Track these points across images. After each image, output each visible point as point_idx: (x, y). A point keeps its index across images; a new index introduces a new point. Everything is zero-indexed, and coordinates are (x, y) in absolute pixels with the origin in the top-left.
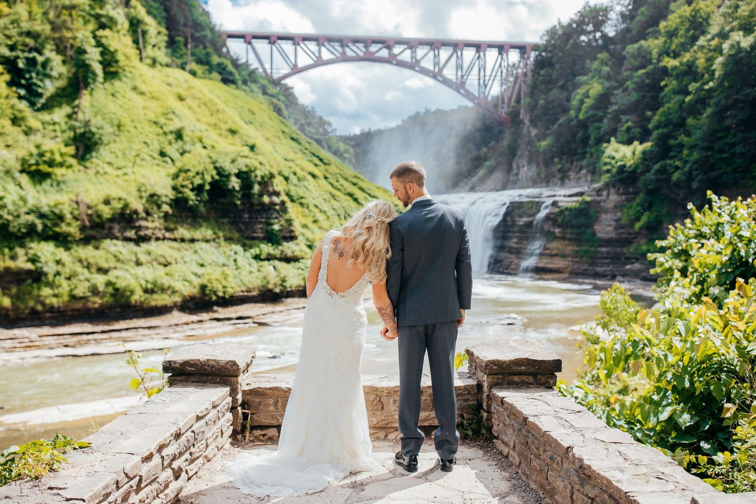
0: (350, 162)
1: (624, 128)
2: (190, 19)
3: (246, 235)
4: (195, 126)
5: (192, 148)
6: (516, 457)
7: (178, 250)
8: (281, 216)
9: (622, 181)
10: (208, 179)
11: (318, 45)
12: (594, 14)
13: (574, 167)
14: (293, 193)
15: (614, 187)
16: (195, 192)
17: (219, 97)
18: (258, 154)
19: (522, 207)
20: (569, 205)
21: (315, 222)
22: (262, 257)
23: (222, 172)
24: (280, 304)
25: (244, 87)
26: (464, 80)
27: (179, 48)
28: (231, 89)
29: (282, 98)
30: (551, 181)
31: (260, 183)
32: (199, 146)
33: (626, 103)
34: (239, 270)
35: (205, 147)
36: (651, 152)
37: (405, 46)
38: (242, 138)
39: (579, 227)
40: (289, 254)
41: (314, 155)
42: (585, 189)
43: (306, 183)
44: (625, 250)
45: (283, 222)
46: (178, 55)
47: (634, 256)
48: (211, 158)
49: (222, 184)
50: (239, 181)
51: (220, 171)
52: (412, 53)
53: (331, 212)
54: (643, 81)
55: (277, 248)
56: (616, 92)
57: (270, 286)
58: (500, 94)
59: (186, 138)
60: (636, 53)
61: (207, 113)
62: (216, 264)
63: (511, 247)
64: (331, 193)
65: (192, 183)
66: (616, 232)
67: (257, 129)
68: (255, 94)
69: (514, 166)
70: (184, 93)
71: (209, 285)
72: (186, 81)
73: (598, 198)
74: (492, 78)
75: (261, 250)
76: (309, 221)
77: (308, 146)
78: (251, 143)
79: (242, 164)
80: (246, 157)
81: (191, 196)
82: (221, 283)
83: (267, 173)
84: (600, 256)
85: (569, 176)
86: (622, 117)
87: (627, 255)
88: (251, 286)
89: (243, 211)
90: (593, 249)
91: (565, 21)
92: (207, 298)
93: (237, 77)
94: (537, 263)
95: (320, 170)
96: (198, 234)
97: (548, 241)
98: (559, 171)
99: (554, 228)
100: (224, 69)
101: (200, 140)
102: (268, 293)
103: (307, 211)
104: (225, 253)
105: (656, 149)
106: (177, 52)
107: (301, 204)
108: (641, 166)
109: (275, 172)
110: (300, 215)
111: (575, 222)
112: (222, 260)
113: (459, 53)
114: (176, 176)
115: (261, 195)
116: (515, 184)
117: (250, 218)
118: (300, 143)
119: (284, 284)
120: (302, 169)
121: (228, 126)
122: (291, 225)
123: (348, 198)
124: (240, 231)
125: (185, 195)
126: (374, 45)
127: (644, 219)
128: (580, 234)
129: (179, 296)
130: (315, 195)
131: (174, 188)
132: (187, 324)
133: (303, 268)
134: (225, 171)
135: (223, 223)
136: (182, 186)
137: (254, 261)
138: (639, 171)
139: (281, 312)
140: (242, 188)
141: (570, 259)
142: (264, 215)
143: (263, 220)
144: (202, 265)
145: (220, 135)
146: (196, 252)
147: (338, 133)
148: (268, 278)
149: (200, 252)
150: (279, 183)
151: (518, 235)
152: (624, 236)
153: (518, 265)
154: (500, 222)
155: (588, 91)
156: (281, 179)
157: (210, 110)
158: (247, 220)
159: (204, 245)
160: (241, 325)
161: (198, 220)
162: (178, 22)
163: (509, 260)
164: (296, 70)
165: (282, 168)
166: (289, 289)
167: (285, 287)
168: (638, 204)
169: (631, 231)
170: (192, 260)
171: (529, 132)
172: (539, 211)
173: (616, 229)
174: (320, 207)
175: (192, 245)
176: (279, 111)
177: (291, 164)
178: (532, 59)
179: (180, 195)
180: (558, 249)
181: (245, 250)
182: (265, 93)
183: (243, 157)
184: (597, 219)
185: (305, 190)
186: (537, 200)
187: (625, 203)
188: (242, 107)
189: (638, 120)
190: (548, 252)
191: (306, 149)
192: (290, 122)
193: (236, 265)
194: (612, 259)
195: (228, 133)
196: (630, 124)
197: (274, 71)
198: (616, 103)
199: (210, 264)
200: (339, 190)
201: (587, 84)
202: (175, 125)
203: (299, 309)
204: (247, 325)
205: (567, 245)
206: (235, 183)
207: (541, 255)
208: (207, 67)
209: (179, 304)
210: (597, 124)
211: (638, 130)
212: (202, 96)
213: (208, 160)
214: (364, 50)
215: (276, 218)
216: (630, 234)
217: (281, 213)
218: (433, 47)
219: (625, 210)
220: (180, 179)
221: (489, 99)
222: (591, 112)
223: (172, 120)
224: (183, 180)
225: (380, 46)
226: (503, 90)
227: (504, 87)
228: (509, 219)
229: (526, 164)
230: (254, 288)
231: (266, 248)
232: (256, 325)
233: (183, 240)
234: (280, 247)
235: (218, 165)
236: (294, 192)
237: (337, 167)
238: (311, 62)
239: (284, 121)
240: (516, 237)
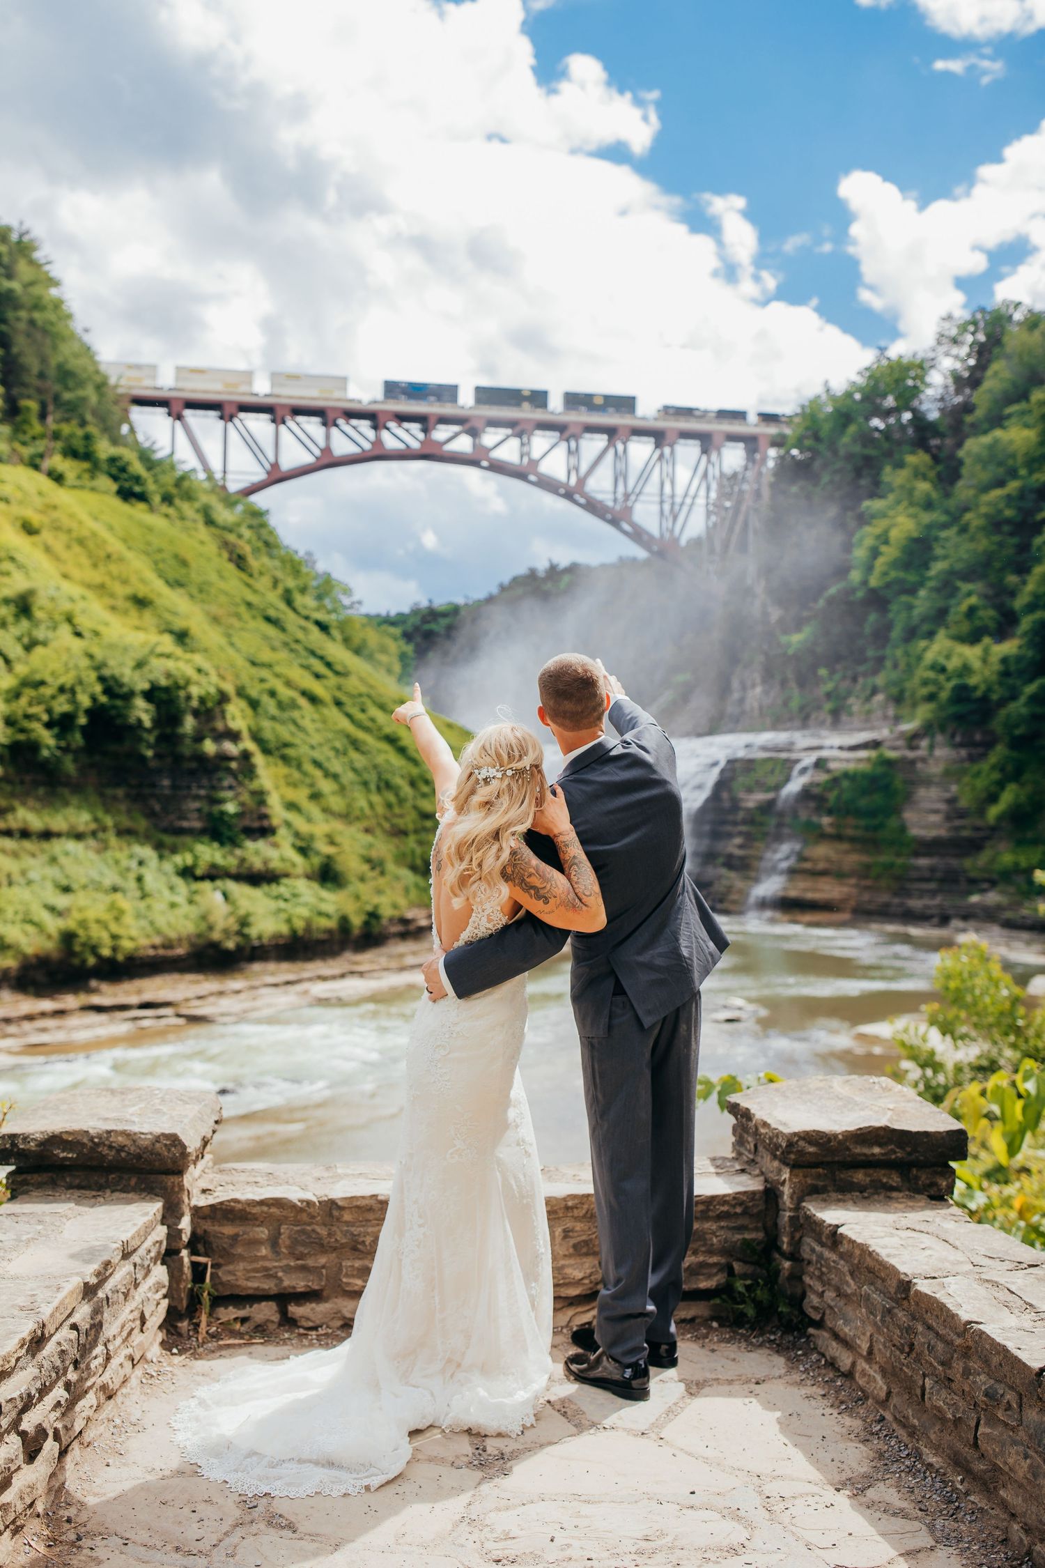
0: (389, 671)
1: (964, 607)
2: (53, 362)
3: (165, 824)
4: (58, 589)
5: (50, 634)
6: (878, 1378)
7: (15, 855)
8: (240, 784)
9: (959, 718)
10: (85, 701)
11: (325, 424)
12: (896, 376)
13: (858, 687)
14: (268, 735)
15: (942, 729)
16: (56, 730)
17: (111, 528)
18: (192, 651)
19: (754, 770)
20: (851, 767)
21: (315, 796)
22: (199, 872)
23: (117, 690)
24: (237, 975)
25: (165, 509)
26: (629, 504)
27: (26, 422)
28: (138, 511)
29: (247, 533)
30: (813, 716)
31: (196, 713)
32: (65, 631)
33: (965, 556)
34: (148, 901)
35: (78, 634)
36: (1019, 659)
37: (509, 431)
38: (160, 617)
39: (872, 813)
40: (258, 864)
41: (313, 653)
42: (883, 733)
43: (296, 714)
44: (967, 863)
45: (246, 797)
46: (27, 438)
47: (986, 876)
48: (91, 657)
49: (113, 712)
50: (150, 707)
51: (111, 686)
52: (522, 444)
53: (347, 777)
54: (1000, 511)
55: (232, 853)
56: (944, 534)
57: (216, 936)
58: (704, 535)
59: (39, 614)
60: (985, 453)
61: (85, 561)
62: (98, 886)
63: (730, 856)
64: (348, 736)
65: (49, 711)
66: (948, 825)
67: (192, 597)
68: (189, 524)
69: (735, 684)
70: (36, 519)
71: (81, 932)
72: (40, 493)
73: (911, 755)
74: (688, 501)
75: (196, 858)
76: (301, 795)
77: (300, 635)
78: (179, 624)
79: (159, 671)
80: (168, 656)
81: (47, 738)
82: (106, 927)
83: (212, 690)
84: (914, 874)
85: (850, 706)
86: (959, 584)
87: (973, 874)
88: (173, 935)
89: (159, 771)
90: (900, 861)
91: (839, 385)
92: (76, 961)
93: (151, 487)
94: (785, 889)
95: (326, 688)
96: (58, 822)
97: (805, 842)
98: (828, 695)
99: (820, 816)
100: (123, 469)
101: (69, 619)
102: (211, 952)
103: (296, 775)
104: (117, 862)
105: (1030, 653)
106: (25, 432)
107: (285, 759)
108: (996, 687)
109: (229, 688)
110: (282, 782)
111: (863, 803)
112: (110, 878)
113: (620, 447)
114: (15, 695)
115: (199, 738)
116: (737, 721)
117: (174, 787)
118: (283, 630)
119: (246, 931)
120: (289, 684)
121: (128, 590)
122: (262, 803)
123: (384, 746)
124: (151, 815)
125: (33, 736)
126: (441, 427)
127: (1008, 797)
128: (876, 828)
129: (15, 957)
130: (316, 739)
131: (10, 722)
132: (30, 1018)
133: (287, 895)
134: (121, 685)
135: (115, 798)
136: (28, 717)
137: (179, 882)
138: (995, 697)
139: (238, 992)
140: (157, 722)
141: (853, 881)
142: (205, 782)
143: (202, 792)
144: (67, 890)
145: (113, 608)
146: (53, 860)
147: (364, 610)
148: (212, 919)
149: (63, 860)
150: (238, 714)
151: (743, 828)
152: (965, 833)
153: (745, 894)
154: (707, 801)
155: (886, 532)
156: (243, 704)
157: (90, 555)
158: (167, 792)
159: (71, 845)
160: (148, 1020)
161: (61, 790)
162: (24, 369)
163: (724, 882)
164: (277, 476)
165: (245, 680)
166: (256, 943)
167: (246, 937)
168: (993, 768)
169: (979, 823)
170: (44, 878)
171: (765, 614)
172: (787, 779)
173: (948, 818)
174: (326, 764)
175: (45, 845)
176: (239, 561)
177: (264, 673)
178: (771, 464)
179: (21, 737)
180: (828, 860)
181: (161, 857)
182: (210, 522)
183: (161, 655)
184: (908, 797)
185: (292, 728)
186: (784, 755)
187: (967, 765)
188: (160, 551)
189: (990, 592)
190: (807, 865)
191: (297, 641)
192: (263, 583)
193: (141, 889)
194: (942, 881)
195: (129, 605)
196: (973, 600)
197: (229, 476)
198: (945, 557)
199: (84, 887)
200: (366, 729)
201: (884, 515)
202: (17, 584)
203: (276, 985)
204: (163, 1022)
205: (847, 852)
206: (142, 712)
207: (792, 872)
208: (86, 465)
209: (13, 973)
210: (904, 598)
211: (991, 613)
212: (74, 525)
213: (85, 662)
214: (421, 436)
215: (231, 788)
216: (977, 829)
217: (240, 777)
218: (566, 434)
219: (966, 779)
220: (23, 701)
221: (683, 542)
222: (894, 574)
223: (8, 574)
224: (30, 704)
225: (456, 428)
226: (711, 524)
227: (713, 518)
228: (725, 795)
229: (758, 680)
230: (180, 940)
231: (208, 853)
232: (181, 1021)
233: (25, 834)
234: (238, 852)
235: (106, 672)
236: (269, 729)
237: (362, 680)
238: (308, 459)
239: (251, 581)
240: (740, 833)
